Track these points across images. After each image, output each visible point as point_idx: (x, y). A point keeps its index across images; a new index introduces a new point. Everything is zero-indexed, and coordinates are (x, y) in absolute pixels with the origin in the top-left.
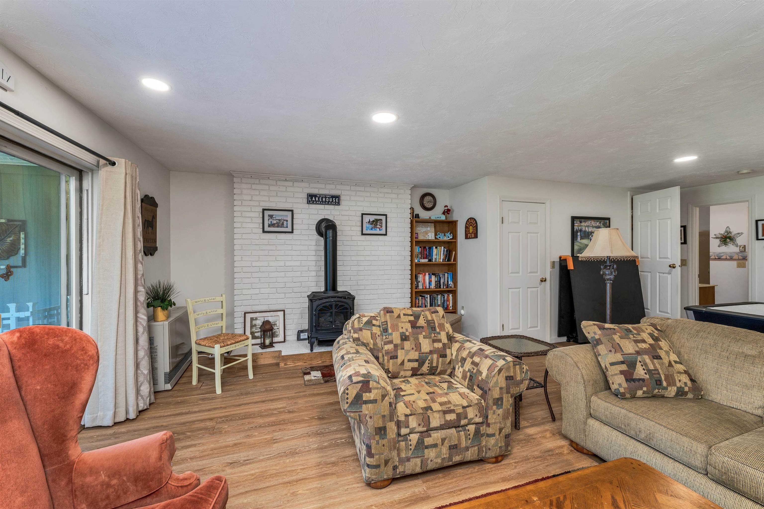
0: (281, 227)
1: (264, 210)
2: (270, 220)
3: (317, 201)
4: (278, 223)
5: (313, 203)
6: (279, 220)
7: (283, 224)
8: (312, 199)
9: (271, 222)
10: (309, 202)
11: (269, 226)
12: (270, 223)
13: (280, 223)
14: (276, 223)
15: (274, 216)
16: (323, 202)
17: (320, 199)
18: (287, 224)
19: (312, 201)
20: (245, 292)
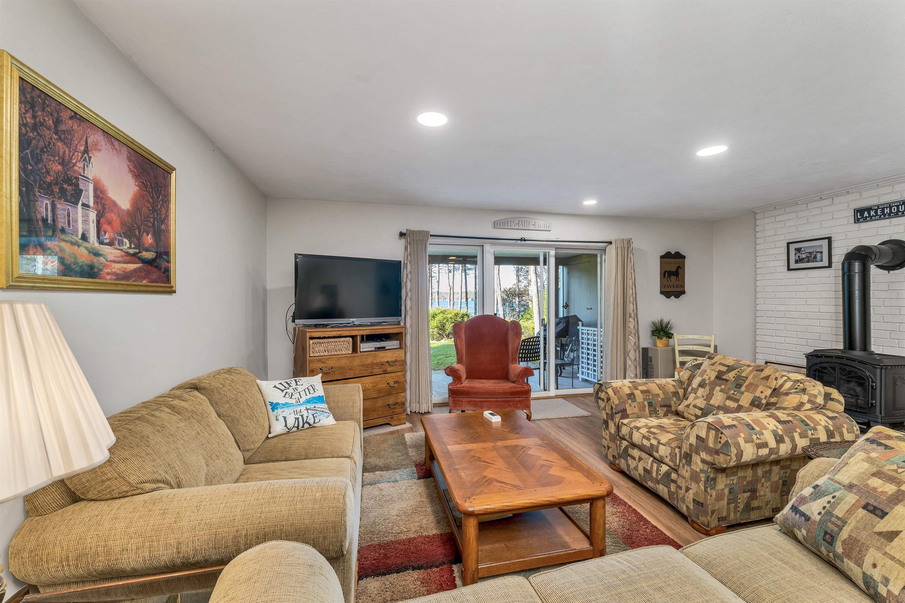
0: (813, 262)
1: (788, 244)
2: (797, 255)
3: (873, 216)
4: (809, 257)
5: (865, 220)
6: (810, 253)
7: (815, 257)
8: (862, 215)
9: (799, 257)
10: (857, 221)
11: (796, 262)
12: (797, 258)
13: (811, 257)
14: (806, 258)
15: (802, 249)
16: (885, 215)
17: (879, 212)
18: (822, 257)
19: (863, 217)
20: (768, 339)
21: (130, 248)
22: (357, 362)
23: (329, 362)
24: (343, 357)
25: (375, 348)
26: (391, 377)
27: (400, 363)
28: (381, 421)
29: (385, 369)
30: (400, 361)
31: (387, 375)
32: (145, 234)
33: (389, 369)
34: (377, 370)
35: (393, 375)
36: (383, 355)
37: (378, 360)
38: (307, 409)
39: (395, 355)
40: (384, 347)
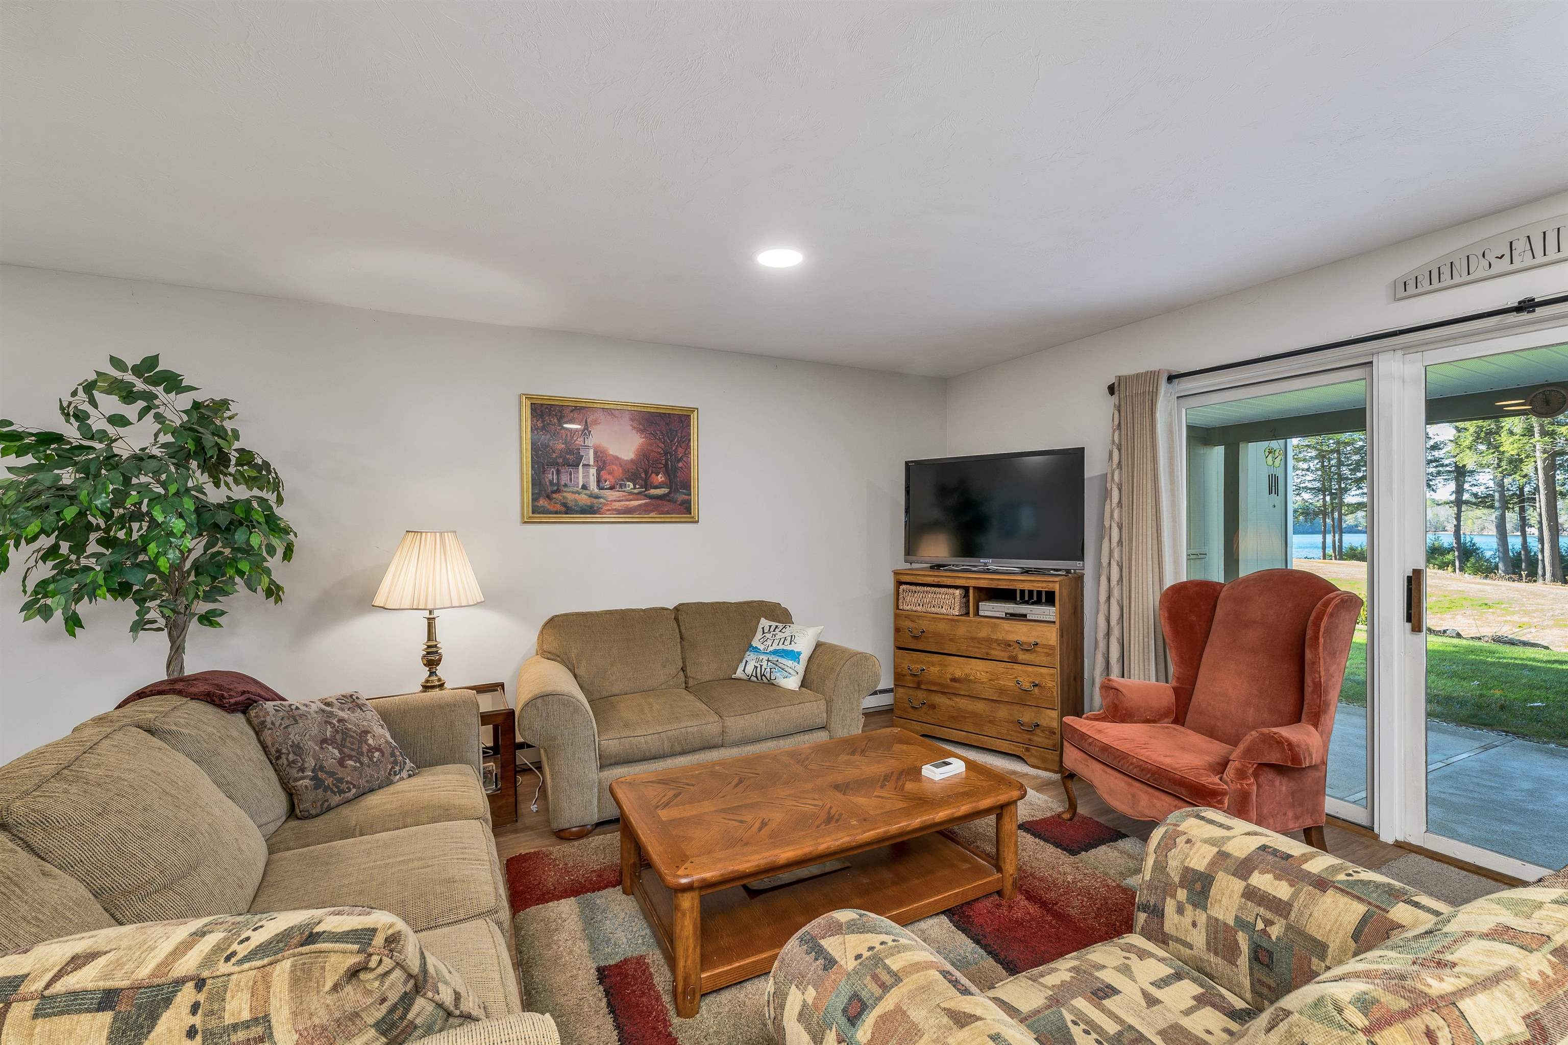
21: (635, 488)
22: (962, 631)
23: (920, 622)
24: (940, 619)
25: (1006, 614)
26: (1026, 672)
27: (1045, 650)
28: (1004, 746)
29: (1014, 654)
30: (1044, 646)
31: (1016, 666)
32: (653, 475)
33: (1022, 657)
34: (997, 653)
35: (1030, 669)
36: (1010, 629)
37: (1000, 636)
38: (768, 661)
39: (1034, 633)
40: (1025, 616)
